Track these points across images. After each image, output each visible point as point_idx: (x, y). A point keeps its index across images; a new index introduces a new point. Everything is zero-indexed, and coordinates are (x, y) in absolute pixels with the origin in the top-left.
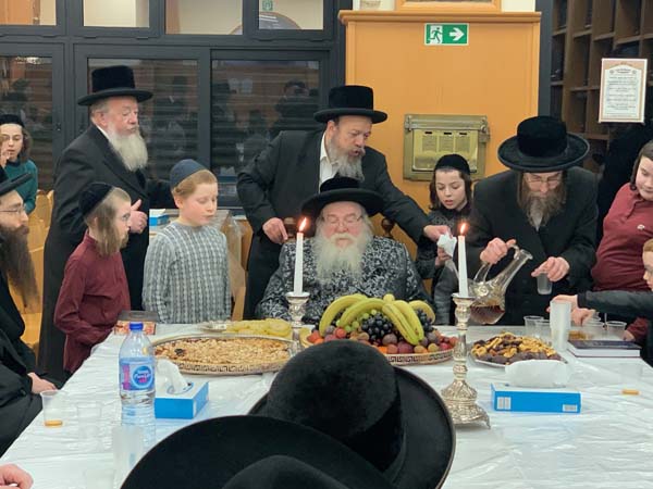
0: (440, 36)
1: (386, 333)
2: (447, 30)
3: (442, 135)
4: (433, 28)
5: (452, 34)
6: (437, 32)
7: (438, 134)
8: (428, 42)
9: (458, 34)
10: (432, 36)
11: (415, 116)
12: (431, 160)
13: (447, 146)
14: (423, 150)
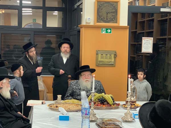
0: (105, 31)
1: (105, 102)
2: (107, 30)
4: (103, 29)
5: (108, 31)
6: (104, 30)
7: (104, 55)
8: (102, 33)
9: (109, 31)
10: (103, 31)
11: (99, 51)
12: (103, 61)
13: (106, 58)
14: (101, 59)
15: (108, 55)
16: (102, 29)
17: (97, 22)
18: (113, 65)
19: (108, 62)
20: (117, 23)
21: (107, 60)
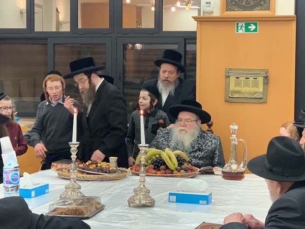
0: (244, 28)
1: (161, 165)
2: (247, 25)
3: (244, 79)
4: (240, 24)
5: (249, 27)
6: (242, 26)
7: (242, 79)
8: (237, 31)
9: (253, 27)
10: (239, 28)
11: (230, 69)
12: (239, 92)
13: (246, 85)
14: (235, 87)
15: (251, 79)
16: (238, 24)
17: (227, 10)
18: (260, 100)
19: (250, 93)
20: (269, 9)
21: (247, 89)
